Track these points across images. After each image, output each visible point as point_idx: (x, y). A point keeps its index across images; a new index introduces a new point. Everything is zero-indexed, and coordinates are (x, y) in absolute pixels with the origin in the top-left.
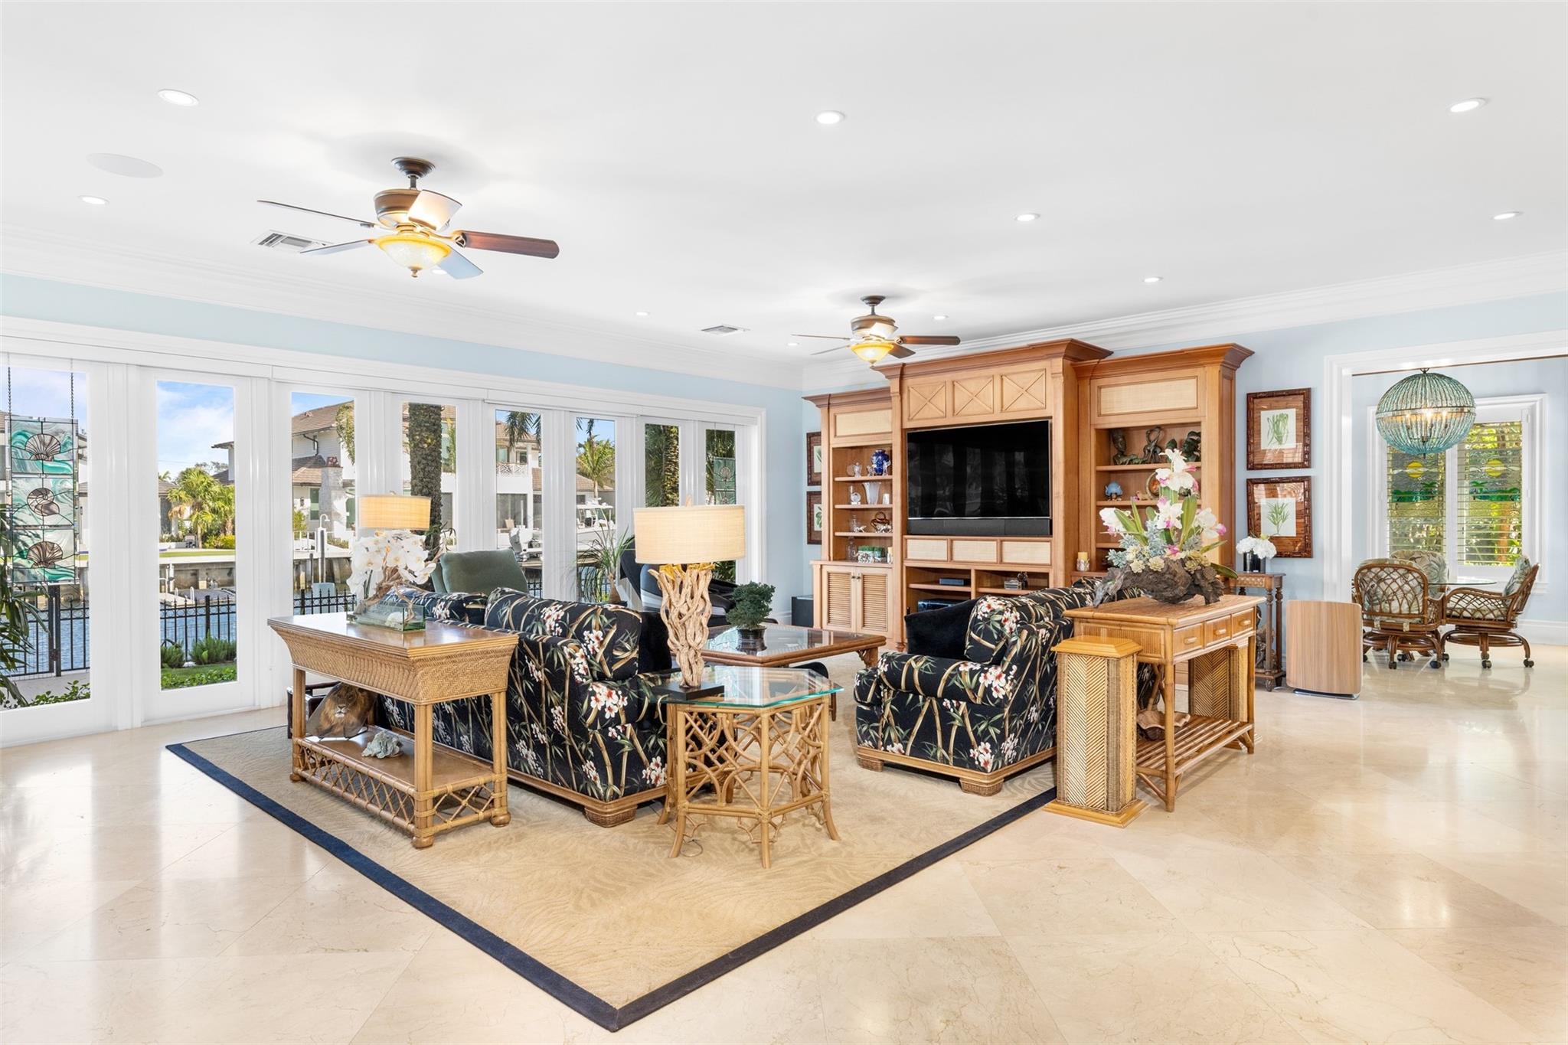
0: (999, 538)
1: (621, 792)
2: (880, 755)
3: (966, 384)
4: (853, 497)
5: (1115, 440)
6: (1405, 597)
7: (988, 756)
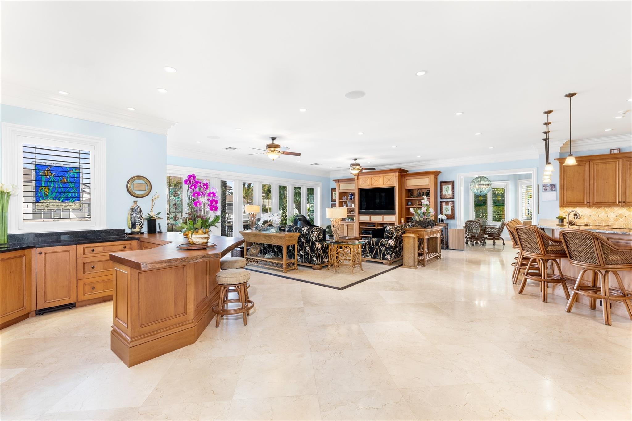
0: (382, 215)
1: (320, 264)
2: (366, 259)
3: (374, 178)
4: (344, 205)
5: (410, 192)
6: (476, 228)
7: (389, 257)
